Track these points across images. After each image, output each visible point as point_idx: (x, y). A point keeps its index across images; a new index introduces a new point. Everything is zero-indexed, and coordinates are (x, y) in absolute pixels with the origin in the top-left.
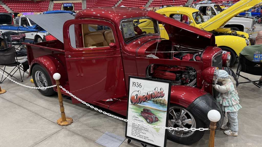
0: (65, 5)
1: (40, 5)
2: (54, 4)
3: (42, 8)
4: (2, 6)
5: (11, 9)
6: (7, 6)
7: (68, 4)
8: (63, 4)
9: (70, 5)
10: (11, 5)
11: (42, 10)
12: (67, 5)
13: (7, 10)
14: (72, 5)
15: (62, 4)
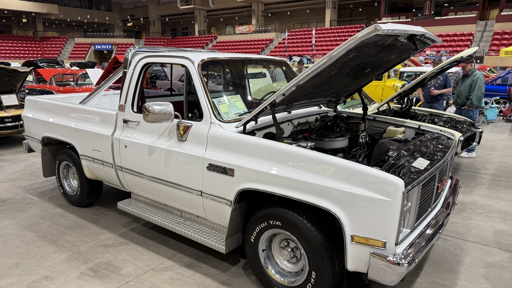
0: (98, 47)
2: (76, 44)
3: (47, 52)
7: (105, 44)
8: (94, 45)
9: (109, 47)
11: (46, 56)
12: (101, 47)
15: (91, 44)
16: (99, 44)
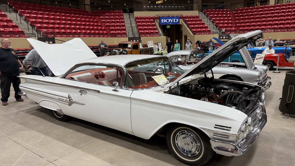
0: (164, 21)
1: (104, 20)
2: (137, 18)
3: (111, 28)
4: (5, 16)
5: (33, 25)
6: (22, 16)
7: (173, 17)
8: (159, 18)
9: (176, 20)
10: (32, 15)
11: (112, 32)
12: (167, 21)
13: (20, 26)
14: (179, 20)
15: (154, 18)
16: (164, 18)
